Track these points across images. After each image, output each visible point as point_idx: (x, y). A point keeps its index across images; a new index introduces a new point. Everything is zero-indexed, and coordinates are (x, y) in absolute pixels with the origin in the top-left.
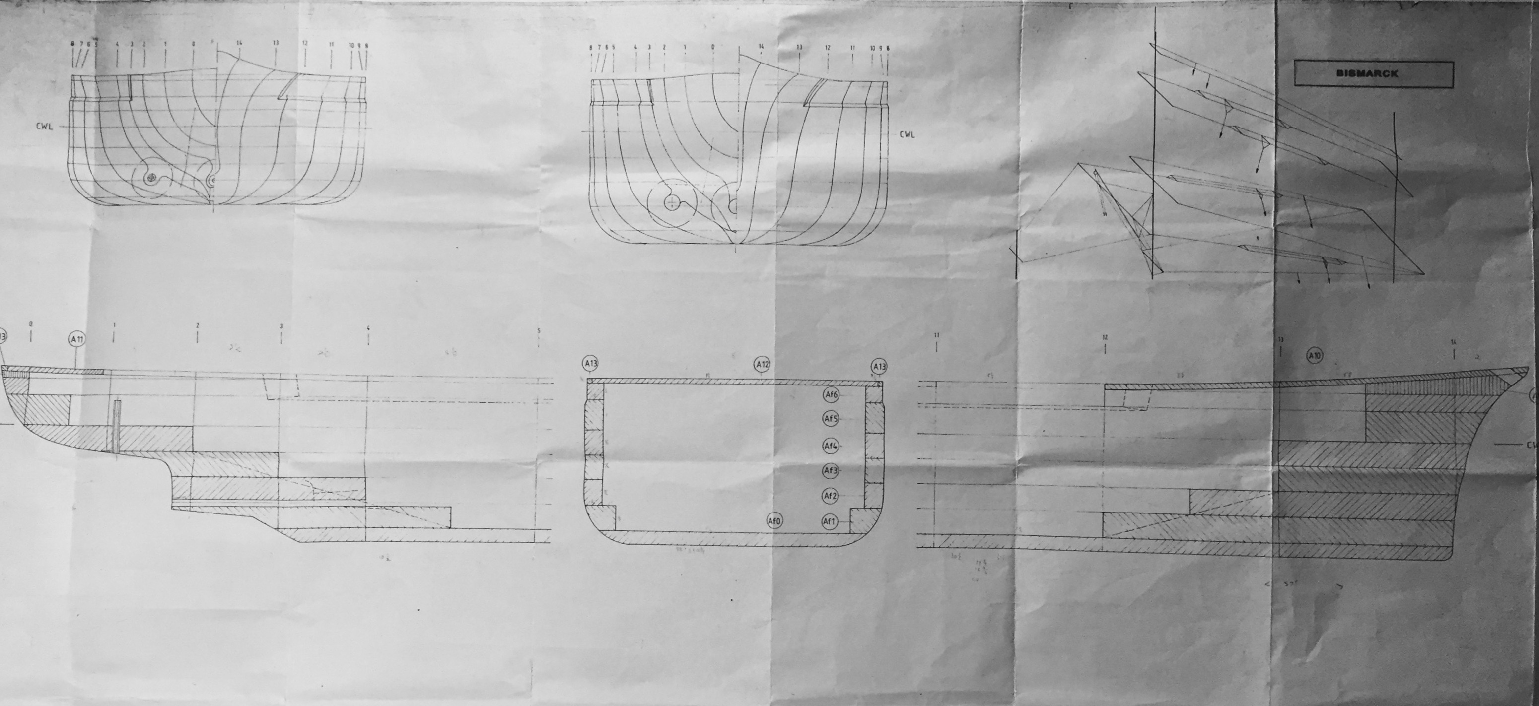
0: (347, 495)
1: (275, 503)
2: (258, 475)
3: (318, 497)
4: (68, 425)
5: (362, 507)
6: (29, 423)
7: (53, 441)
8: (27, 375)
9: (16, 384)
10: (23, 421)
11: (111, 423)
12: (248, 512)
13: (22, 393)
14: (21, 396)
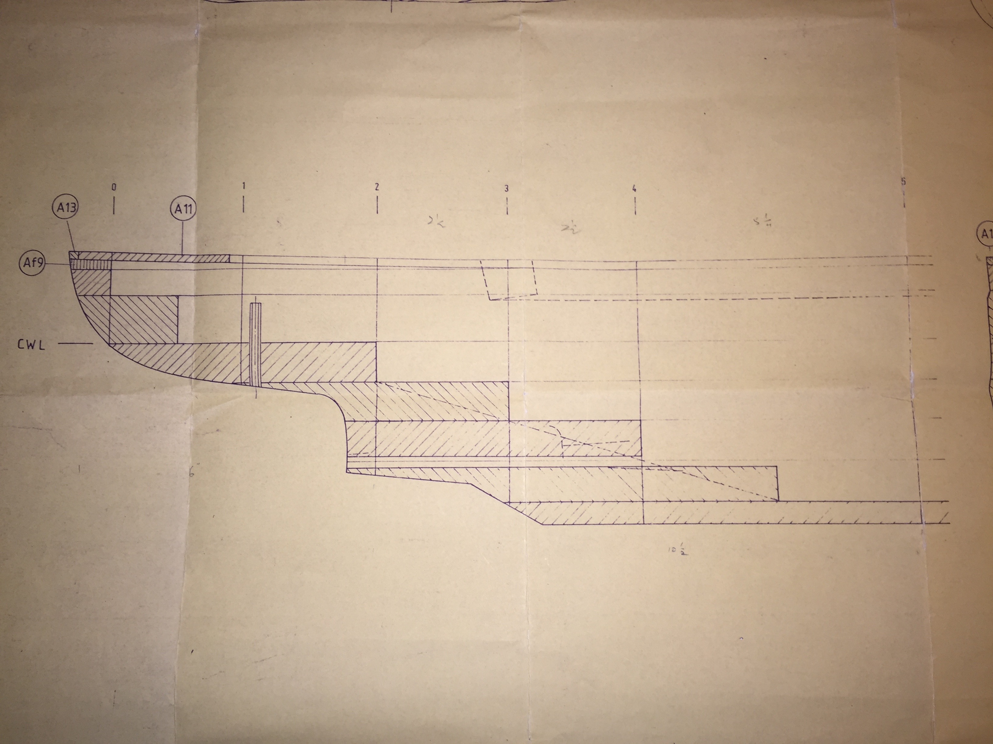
0: (613, 448)
1: (504, 462)
2: (479, 417)
3: (569, 451)
4: (178, 343)
5: (637, 467)
6: (117, 341)
7: (156, 368)
8: (108, 265)
9: (90, 280)
10: (107, 339)
11: (246, 339)
12: (464, 476)
13: (100, 292)
14: (100, 299)
